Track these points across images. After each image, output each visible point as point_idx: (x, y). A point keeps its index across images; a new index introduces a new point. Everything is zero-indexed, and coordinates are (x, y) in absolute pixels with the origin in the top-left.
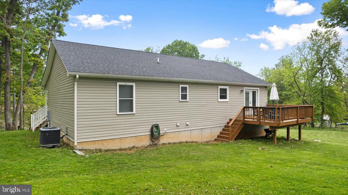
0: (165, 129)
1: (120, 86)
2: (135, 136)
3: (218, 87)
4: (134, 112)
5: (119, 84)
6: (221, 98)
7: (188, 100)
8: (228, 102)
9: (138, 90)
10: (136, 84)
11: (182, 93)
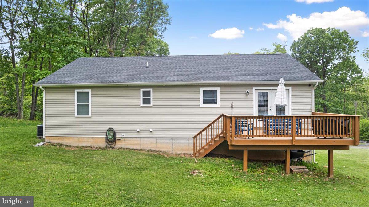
0: (123, 134)
1: (78, 92)
2: (92, 137)
3: (200, 89)
4: (90, 115)
5: (76, 91)
6: (204, 103)
7: (151, 104)
8: (219, 107)
9: (93, 96)
10: (91, 90)
11: (143, 98)
